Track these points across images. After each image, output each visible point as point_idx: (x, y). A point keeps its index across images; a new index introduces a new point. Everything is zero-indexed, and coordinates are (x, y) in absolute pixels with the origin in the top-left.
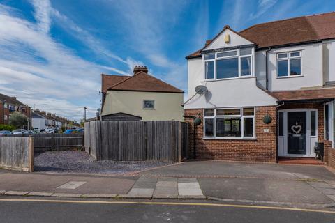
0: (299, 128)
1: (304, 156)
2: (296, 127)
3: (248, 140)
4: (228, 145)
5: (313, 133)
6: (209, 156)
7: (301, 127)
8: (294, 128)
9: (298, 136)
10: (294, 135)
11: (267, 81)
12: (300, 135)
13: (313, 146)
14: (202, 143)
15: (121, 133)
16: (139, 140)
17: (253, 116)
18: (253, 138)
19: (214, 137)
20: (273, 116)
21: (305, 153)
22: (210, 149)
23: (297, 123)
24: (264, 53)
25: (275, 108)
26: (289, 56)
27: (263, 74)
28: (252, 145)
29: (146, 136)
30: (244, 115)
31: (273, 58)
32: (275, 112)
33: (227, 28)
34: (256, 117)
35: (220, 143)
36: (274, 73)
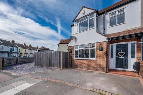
0: (123, 53)
1: (126, 70)
2: (121, 53)
3: (92, 60)
4: (83, 62)
5: (133, 56)
6: (76, 67)
7: (124, 53)
8: (120, 53)
9: (122, 58)
10: (120, 58)
11: (104, 29)
12: (123, 58)
13: (133, 64)
14: (74, 61)
15: (41, 56)
16: (47, 59)
17: (95, 48)
18: (95, 59)
19: (78, 58)
20: (105, 47)
21: (127, 68)
22: (77, 63)
23: (122, 51)
24: (103, 15)
25: (106, 43)
26: (117, 13)
27: (102, 26)
28: (94, 63)
29: (49, 57)
30: (90, 47)
31: (108, 17)
32: (106, 45)
33: (83, 7)
34: (96, 48)
35: (81, 61)
36: (108, 25)
